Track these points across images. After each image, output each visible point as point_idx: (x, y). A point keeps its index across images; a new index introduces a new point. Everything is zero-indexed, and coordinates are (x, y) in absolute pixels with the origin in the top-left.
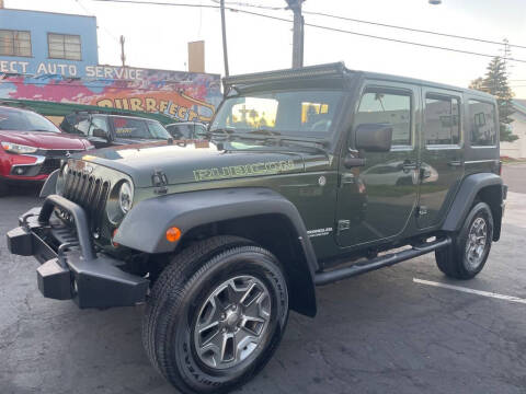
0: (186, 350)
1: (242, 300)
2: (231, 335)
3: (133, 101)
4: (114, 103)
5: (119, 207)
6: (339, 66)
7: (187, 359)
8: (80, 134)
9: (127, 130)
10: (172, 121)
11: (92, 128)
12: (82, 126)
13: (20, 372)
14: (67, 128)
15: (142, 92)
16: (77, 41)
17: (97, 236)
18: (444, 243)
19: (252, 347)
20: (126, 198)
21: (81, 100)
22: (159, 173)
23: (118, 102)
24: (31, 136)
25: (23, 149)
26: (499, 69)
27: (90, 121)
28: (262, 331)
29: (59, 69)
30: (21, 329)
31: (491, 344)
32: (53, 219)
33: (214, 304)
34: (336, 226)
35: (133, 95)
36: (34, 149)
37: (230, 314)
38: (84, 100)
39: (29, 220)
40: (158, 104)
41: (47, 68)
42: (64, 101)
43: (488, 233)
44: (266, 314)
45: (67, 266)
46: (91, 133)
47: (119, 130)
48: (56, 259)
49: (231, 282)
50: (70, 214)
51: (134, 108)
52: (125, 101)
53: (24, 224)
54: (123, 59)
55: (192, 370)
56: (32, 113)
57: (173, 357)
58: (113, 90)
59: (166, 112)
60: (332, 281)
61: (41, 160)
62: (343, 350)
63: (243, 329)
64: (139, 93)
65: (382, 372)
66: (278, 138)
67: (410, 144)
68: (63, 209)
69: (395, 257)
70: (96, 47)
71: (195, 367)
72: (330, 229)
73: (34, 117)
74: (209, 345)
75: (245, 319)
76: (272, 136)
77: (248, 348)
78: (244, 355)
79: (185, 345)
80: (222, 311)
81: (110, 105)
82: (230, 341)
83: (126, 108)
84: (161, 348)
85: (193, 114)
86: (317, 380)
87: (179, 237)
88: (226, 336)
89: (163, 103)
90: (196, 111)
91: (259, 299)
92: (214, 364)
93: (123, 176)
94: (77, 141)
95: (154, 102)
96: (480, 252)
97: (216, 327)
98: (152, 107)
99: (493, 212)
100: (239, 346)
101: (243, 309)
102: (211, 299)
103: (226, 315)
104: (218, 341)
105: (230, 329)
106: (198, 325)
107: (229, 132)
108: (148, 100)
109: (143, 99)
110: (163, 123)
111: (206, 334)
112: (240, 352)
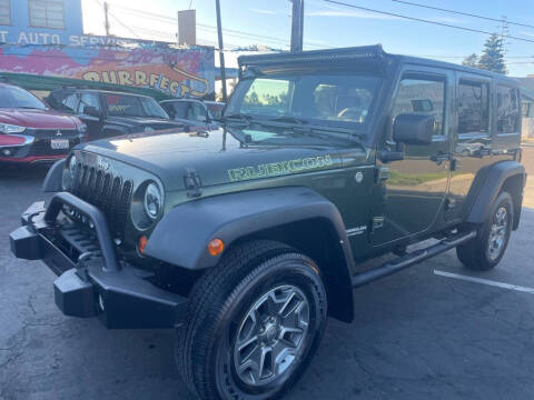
0: (226, 372)
1: (281, 311)
2: (270, 349)
3: (122, 74)
4: (101, 77)
5: (145, 211)
6: (377, 49)
7: (227, 380)
8: (68, 111)
9: (120, 107)
10: (166, 97)
11: (82, 106)
12: (70, 102)
13: (35, 391)
14: (54, 104)
15: (131, 65)
16: (60, 8)
17: (118, 242)
18: (469, 236)
19: (290, 359)
20: (152, 200)
21: (65, 73)
22: (192, 174)
23: (105, 75)
24: (17, 113)
25: (9, 129)
26: (496, 45)
27: (79, 97)
28: (299, 342)
29: (40, 38)
30: (28, 337)
31: (525, 344)
32: (61, 216)
33: (254, 318)
34: (370, 224)
35: (121, 67)
36: (22, 129)
37: (269, 327)
38: (69, 72)
39: (34, 219)
40: (148, 77)
41: (28, 37)
42: (47, 73)
43: (509, 222)
44: (304, 323)
45: (89, 279)
46: (81, 110)
47: (112, 108)
48: (74, 270)
49: (271, 293)
50: (88, 217)
51: (123, 81)
52: (112, 74)
53: (28, 223)
54: (107, 27)
55: (232, 391)
56: (17, 88)
57: (213, 380)
58: (99, 62)
59: (157, 87)
60: (367, 283)
61: (29, 141)
62: (377, 354)
63: (281, 341)
64: (127, 65)
65: (423, 379)
66: (307, 128)
67: (443, 133)
68: (73, 208)
69: (425, 253)
70: (81, 14)
71: (235, 388)
72: (365, 228)
73: (18, 92)
74: (248, 362)
75: (284, 330)
76: (300, 125)
77: (286, 360)
78: (282, 368)
79: (225, 366)
80: (261, 324)
81: (97, 79)
82: (269, 355)
83: (114, 82)
84: (200, 370)
85: (186, 89)
86: (357, 392)
87: (222, 249)
88: (264, 351)
89: (153, 77)
90: (188, 86)
91: (298, 308)
92: (253, 382)
93: (150, 177)
94: (65, 118)
95: (144, 76)
96: (500, 242)
97: (255, 342)
98: (142, 80)
99: (513, 201)
100: (277, 359)
101: (282, 321)
102: (251, 313)
103: (264, 328)
104: (256, 357)
105: (267, 342)
106: (238, 342)
107: (248, 117)
108: (138, 74)
109: (132, 72)
110: (158, 99)
111: (245, 351)
112: (278, 365)
